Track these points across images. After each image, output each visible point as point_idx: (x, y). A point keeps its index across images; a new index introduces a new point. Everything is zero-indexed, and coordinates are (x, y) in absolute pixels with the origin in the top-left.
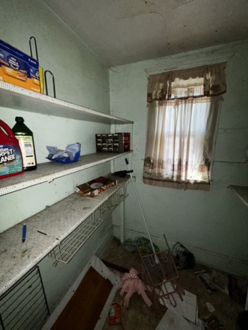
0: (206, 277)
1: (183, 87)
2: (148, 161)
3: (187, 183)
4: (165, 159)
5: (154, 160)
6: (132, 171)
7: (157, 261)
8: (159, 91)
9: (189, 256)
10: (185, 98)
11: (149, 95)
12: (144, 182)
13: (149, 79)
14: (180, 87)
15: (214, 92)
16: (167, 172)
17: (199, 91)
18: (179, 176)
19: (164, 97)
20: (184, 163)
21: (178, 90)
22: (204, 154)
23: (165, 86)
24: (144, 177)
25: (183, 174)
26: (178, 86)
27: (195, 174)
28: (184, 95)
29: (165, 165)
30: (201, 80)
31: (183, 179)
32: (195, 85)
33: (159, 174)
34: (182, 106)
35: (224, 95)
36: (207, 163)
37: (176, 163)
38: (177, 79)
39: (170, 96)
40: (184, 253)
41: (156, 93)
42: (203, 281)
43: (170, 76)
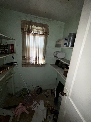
0: (46, 93)
1: (36, 29)
2: (24, 57)
3: (39, 65)
4: (31, 56)
5: (26, 57)
6: (16, 62)
7: (30, 95)
8: (27, 29)
9: (41, 89)
10: (37, 34)
11: (22, 29)
12: (23, 66)
14: (35, 29)
16: (32, 61)
17: (41, 32)
18: (36, 63)
19: (29, 31)
20: (38, 58)
21: (34, 30)
22: (44, 55)
23: (29, 27)
24: (22, 64)
25: (38, 62)
26: (34, 28)
27: (41, 61)
28: (36, 33)
29: (31, 59)
30: (42, 29)
31: (38, 63)
32: (40, 30)
33: (29, 62)
34: (36, 36)
36: (45, 58)
37: (35, 58)
38: (34, 25)
39: (31, 31)
40: (39, 89)
41: (26, 29)
42: (45, 95)
43: (31, 23)
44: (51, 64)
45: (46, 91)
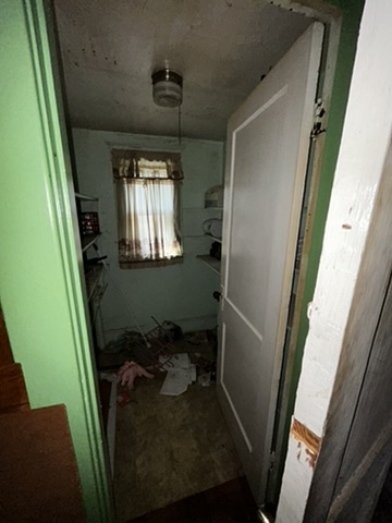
1: (149, 167)
2: (122, 243)
3: (165, 259)
4: (141, 239)
5: (131, 242)
6: (106, 257)
7: (149, 346)
8: (126, 169)
9: (177, 330)
10: (153, 179)
11: (116, 171)
12: (121, 267)
13: (112, 153)
14: (147, 168)
15: (176, 177)
16: (146, 251)
17: (163, 174)
18: (157, 255)
19: (132, 175)
20: (160, 241)
21: (146, 170)
22: (175, 231)
23: (132, 164)
24: (120, 262)
25: (161, 251)
26: (145, 167)
27: (170, 250)
28: (151, 176)
29: (142, 245)
30: (164, 164)
31: (161, 256)
32: (160, 168)
33: (137, 255)
34: (150, 185)
35: (183, 181)
36: (179, 239)
37: (153, 242)
38: (142, 159)
39: (138, 175)
40: (172, 330)
41: (124, 170)
43: (134, 155)
44: (198, 256)
45: (191, 334)
